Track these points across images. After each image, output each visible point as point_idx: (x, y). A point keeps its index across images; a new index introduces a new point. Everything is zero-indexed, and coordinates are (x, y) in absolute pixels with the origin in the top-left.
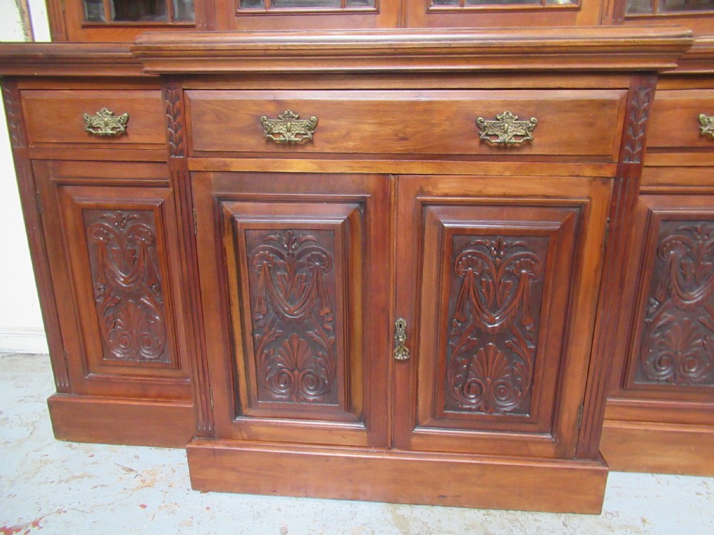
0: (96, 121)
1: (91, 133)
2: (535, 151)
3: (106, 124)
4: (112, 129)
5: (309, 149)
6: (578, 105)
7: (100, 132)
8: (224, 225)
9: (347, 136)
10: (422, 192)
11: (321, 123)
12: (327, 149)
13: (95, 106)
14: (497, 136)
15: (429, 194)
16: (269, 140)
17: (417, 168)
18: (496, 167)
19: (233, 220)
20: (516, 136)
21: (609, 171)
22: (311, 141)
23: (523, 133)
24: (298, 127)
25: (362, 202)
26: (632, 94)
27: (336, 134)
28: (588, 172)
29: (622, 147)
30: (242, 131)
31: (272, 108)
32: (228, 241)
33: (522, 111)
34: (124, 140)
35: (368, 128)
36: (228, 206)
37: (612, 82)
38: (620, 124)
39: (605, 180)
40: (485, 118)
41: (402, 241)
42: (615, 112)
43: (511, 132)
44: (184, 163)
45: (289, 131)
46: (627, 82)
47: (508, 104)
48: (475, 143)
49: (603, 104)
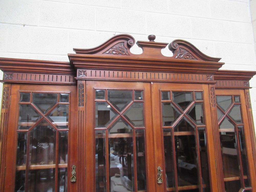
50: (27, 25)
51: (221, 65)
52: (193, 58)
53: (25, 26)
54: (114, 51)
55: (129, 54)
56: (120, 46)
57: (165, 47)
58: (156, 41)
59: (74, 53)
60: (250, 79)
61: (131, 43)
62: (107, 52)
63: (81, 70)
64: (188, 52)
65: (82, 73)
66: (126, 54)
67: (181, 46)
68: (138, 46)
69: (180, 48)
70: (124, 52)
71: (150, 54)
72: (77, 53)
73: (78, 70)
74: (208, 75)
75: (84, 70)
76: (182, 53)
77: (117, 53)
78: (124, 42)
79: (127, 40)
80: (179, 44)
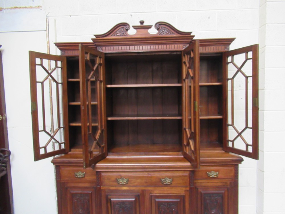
0: (78, 174)
1: (76, 177)
2: (173, 185)
3: (80, 175)
4: (82, 176)
5: (127, 185)
6: (180, 176)
7: (79, 177)
8: (108, 201)
9: (135, 182)
10: (151, 193)
11: (129, 180)
12: (131, 185)
13: (78, 171)
14: (165, 182)
15: (152, 193)
16: (118, 184)
17: (150, 188)
18: (166, 188)
19: (110, 200)
20: (169, 182)
21: (188, 189)
22: (127, 184)
23: (170, 182)
24: (125, 181)
25: (139, 195)
26: (190, 174)
27: (133, 182)
28: (184, 189)
29: (190, 184)
30: (113, 181)
31: (119, 177)
32: (109, 204)
33: (169, 178)
34: (84, 178)
35: (139, 181)
36: (109, 197)
37: (185, 172)
38: (189, 180)
39: (187, 191)
40: (162, 179)
41: (147, 203)
42: (187, 178)
43: (168, 181)
44: (100, 188)
45: (123, 181)
46: (189, 172)
47: (167, 176)
48: (161, 184)
49: (185, 176)
50: (72, 16)
51: (193, 36)
52: (172, 33)
53: (71, 16)
54: (118, 34)
55: (127, 35)
56: (121, 30)
57: (151, 28)
58: (145, 24)
59: (94, 37)
60: (230, 44)
61: (127, 27)
62: (113, 35)
63: (100, 47)
64: (167, 30)
65: (101, 49)
66: (125, 35)
67: (162, 26)
68: (133, 29)
69: (162, 27)
70: (124, 34)
71: (142, 34)
72: (96, 37)
73: (98, 47)
74: (184, 44)
75: (101, 47)
76: (164, 31)
77: (120, 35)
78: (123, 27)
79: (125, 25)
80: (160, 25)
